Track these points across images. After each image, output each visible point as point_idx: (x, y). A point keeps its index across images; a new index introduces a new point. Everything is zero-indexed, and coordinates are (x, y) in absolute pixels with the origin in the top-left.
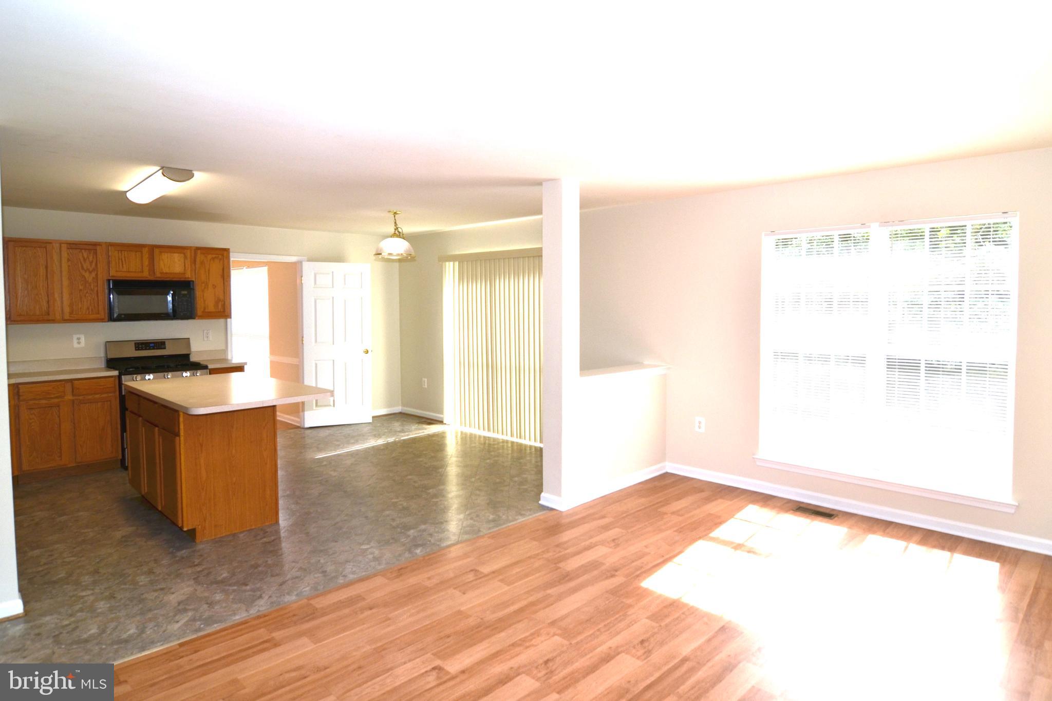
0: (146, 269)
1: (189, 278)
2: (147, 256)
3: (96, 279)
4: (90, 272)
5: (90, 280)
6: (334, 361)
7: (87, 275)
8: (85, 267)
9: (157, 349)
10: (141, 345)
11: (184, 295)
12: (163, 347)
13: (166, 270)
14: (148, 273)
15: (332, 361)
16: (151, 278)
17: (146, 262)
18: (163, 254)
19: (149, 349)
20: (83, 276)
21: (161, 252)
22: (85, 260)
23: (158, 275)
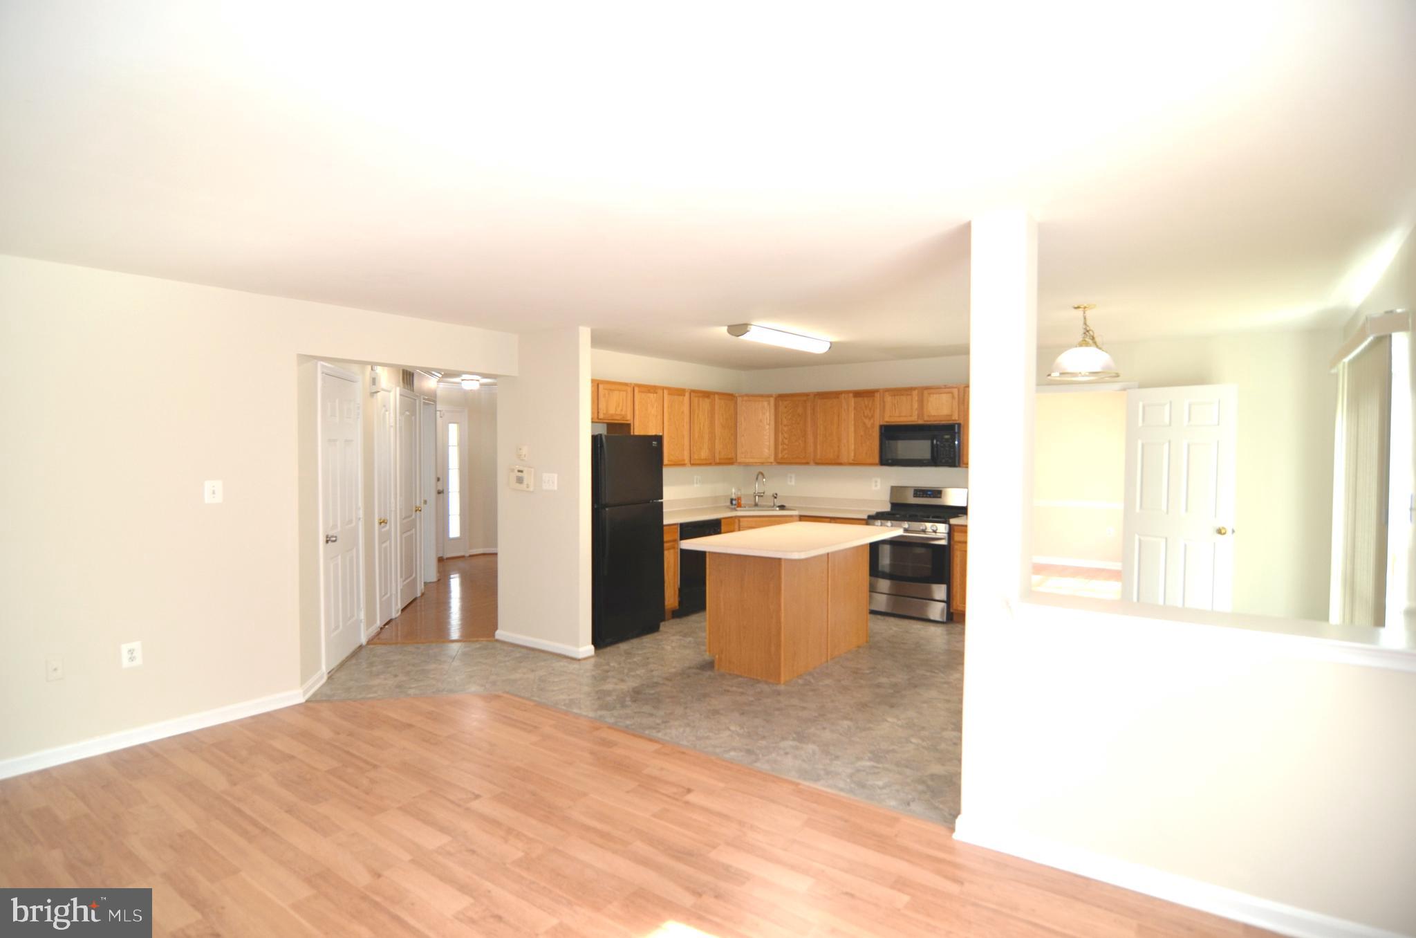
0: (915, 413)
1: (956, 420)
2: (916, 398)
3: (873, 425)
4: (870, 419)
5: (869, 426)
6: (1166, 539)
7: (866, 421)
8: (866, 414)
9: (934, 497)
10: (920, 492)
11: (947, 440)
12: (939, 496)
13: (933, 413)
14: (916, 417)
15: (1164, 540)
16: (920, 422)
17: (916, 406)
18: (932, 395)
19: (926, 497)
20: (864, 423)
21: (929, 394)
22: (866, 407)
23: (926, 418)
